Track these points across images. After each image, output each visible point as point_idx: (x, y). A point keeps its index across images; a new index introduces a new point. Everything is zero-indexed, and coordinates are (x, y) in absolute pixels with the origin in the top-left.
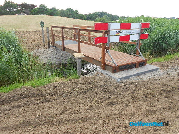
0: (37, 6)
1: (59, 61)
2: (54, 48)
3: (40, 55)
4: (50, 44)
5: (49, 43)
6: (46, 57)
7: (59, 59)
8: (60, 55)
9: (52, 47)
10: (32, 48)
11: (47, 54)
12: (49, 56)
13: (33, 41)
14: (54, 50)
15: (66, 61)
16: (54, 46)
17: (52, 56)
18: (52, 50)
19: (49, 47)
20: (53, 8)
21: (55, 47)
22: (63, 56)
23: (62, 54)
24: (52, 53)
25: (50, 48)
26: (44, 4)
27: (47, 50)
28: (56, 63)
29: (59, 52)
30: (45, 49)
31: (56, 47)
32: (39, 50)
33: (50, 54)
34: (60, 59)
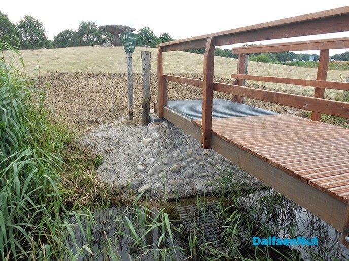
0: (135, 30)
1: (180, 180)
2: (161, 128)
3: (108, 152)
4: (152, 111)
5: (146, 107)
6: (131, 162)
7: (177, 172)
8: (184, 155)
9: (156, 121)
10: (92, 122)
11: (134, 146)
12: (142, 158)
13: (108, 97)
14: (163, 134)
15: (207, 181)
16: (162, 118)
17: (153, 160)
18: (156, 135)
19: (147, 120)
20: (164, 35)
21: (165, 124)
22: (193, 161)
23: (189, 151)
24: (155, 144)
25: (150, 125)
26: (148, 28)
27: (137, 130)
28: (168, 188)
29: (178, 141)
30: (133, 126)
31: (169, 123)
32: (112, 132)
33: (145, 150)
34: (182, 171)
